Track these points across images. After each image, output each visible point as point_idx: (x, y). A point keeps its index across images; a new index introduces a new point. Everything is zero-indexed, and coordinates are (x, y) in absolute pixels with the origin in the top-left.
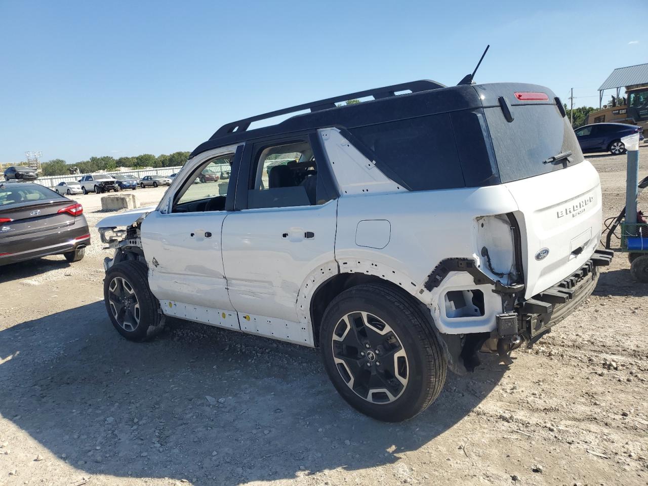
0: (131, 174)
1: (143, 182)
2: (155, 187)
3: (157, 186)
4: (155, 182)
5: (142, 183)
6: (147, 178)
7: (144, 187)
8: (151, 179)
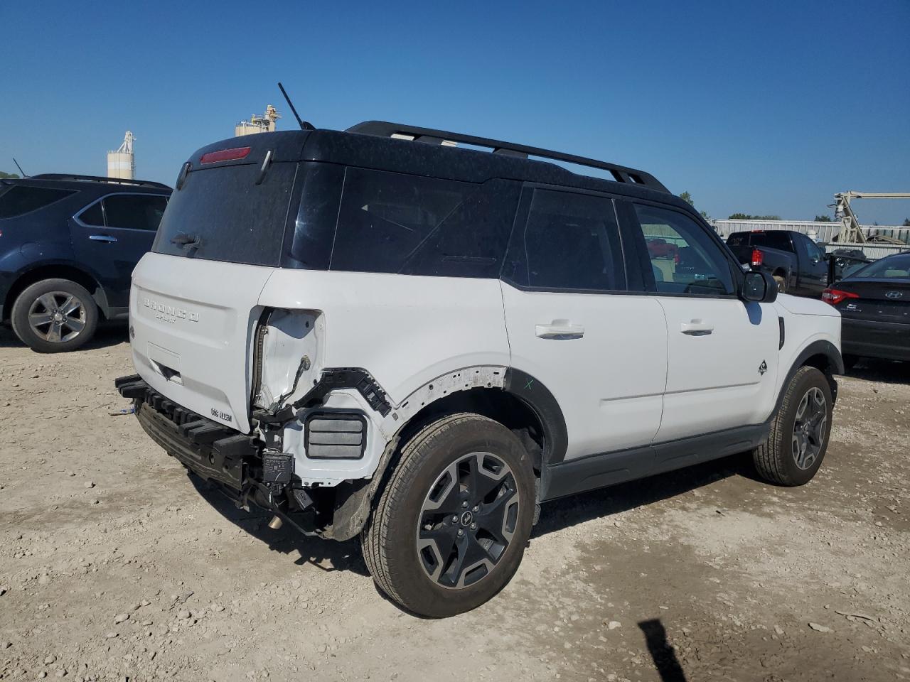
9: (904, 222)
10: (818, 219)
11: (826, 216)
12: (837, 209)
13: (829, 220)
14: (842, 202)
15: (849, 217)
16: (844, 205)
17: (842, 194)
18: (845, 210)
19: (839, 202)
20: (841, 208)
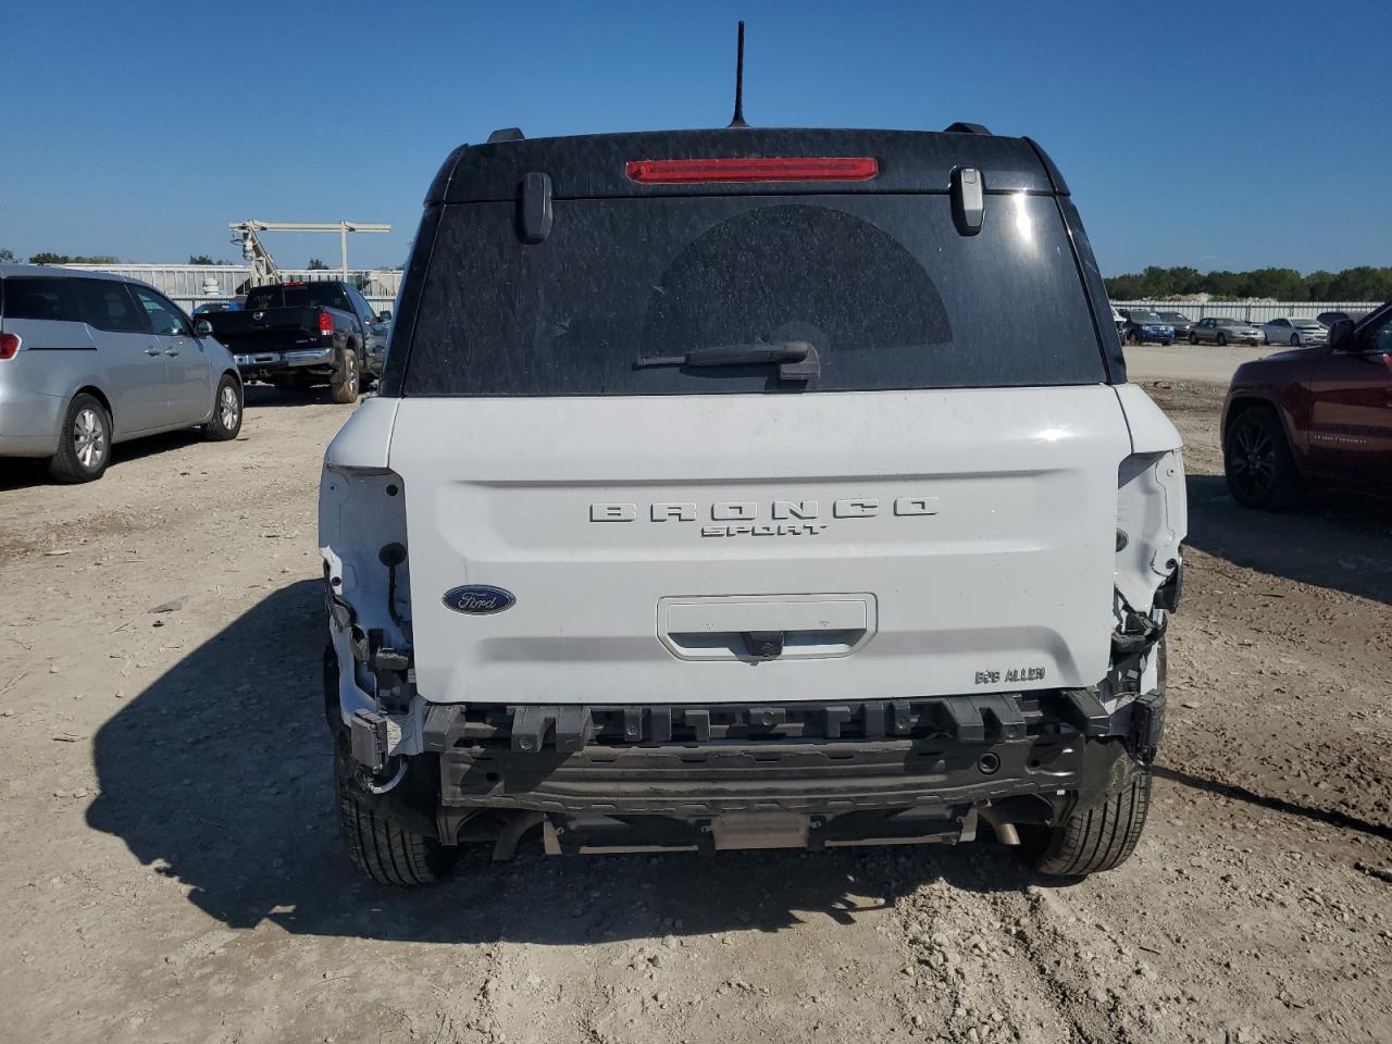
0: (1176, 310)
1: (1197, 331)
2: (1220, 345)
3: (1224, 344)
4: (1221, 334)
5: (1193, 333)
6: (1206, 323)
7: (1196, 343)
8: (1215, 325)
9: (308, 264)
10: (194, 261)
11: (204, 255)
12: (245, 246)
13: (210, 263)
14: (250, 237)
15: (261, 258)
16: (252, 239)
17: (247, 224)
18: (255, 248)
19: (246, 236)
20: (249, 245)
